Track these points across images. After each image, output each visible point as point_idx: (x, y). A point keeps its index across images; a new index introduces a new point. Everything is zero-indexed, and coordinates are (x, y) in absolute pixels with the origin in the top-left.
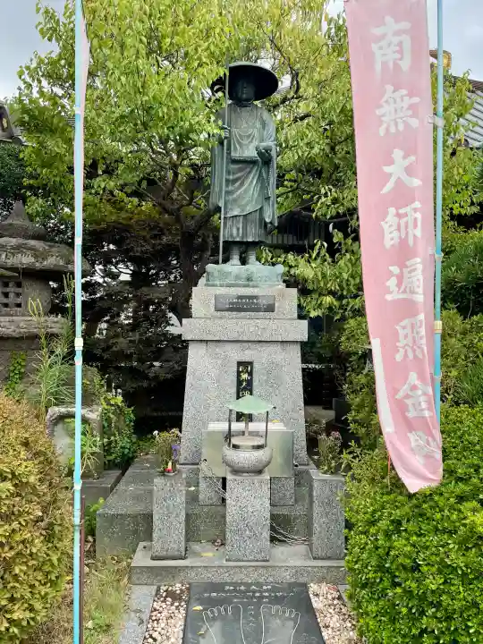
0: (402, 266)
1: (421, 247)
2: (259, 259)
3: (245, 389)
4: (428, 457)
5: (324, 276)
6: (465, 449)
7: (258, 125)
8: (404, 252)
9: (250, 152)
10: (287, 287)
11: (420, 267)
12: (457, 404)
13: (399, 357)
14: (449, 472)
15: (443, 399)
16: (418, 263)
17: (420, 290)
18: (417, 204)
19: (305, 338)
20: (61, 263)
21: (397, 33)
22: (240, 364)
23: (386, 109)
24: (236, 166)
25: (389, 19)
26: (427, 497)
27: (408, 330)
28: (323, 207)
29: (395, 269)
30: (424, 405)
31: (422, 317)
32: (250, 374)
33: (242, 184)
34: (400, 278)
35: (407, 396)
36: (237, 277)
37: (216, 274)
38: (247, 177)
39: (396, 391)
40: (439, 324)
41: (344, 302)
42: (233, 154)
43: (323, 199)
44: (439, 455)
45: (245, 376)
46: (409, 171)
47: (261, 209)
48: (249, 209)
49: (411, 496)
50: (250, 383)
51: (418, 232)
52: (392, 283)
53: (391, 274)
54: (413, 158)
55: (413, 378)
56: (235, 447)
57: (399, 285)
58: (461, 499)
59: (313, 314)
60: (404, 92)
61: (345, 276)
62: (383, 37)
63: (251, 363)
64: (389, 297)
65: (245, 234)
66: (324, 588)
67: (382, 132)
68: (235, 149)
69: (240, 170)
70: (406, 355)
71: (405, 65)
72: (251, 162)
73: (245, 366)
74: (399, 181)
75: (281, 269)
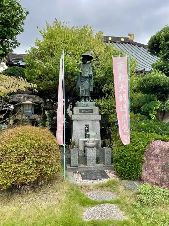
0: (123, 105)
1: (126, 102)
2: (88, 100)
3: (87, 131)
4: (128, 139)
5: (105, 104)
6: (134, 138)
7: (88, 68)
8: (123, 103)
9: (87, 75)
10: (96, 107)
11: (126, 105)
12: (133, 131)
13: (122, 121)
14: (131, 142)
15: (130, 130)
16: (125, 105)
17: (126, 109)
18: (125, 94)
19: (100, 119)
20: (39, 101)
21: (122, 64)
22: (85, 125)
23: (119, 77)
24: (83, 78)
25: (120, 61)
26: (127, 146)
27: (124, 117)
28: (104, 88)
29: (122, 106)
30: (127, 130)
31: (126, 114)
32: (88, 128)
33: (85, 83)
34: (122, 107)
35: (124, 128)
36: (84, 105)
37: (79, 104)
38: (86, 81)
39: (122, 127)
40: (129, 115)
41: (109, 110)
42: (83, 75)
43: (104, 87)
44: (129, 139)
45: (87, 128)
46: (124, 88)
47: (89, 88)
48: (86, 88)
49: (125, 146)
50: (88, 130)
51: (125, 99)
52: (121, 108)
53: (121, 106)
54: (124, 86)
55: (125, 125)
56: (88, 142)
57: (122, 108)
58: (133, 145)
59: (102, 113)
60: (123, 74)
61: (109, 104)
62: (119, 64)
63: (88, 125)
64: (121, 111)
65: (85, 94)
66: (107, 170)
67: (119, 81)
68: (83, 74)
69: (84, 79)
70: (124, 121)
71: (123, 69)
72: (87, 77)
73: (87, 126)
74: (122, 90)
75: (94, 103)
